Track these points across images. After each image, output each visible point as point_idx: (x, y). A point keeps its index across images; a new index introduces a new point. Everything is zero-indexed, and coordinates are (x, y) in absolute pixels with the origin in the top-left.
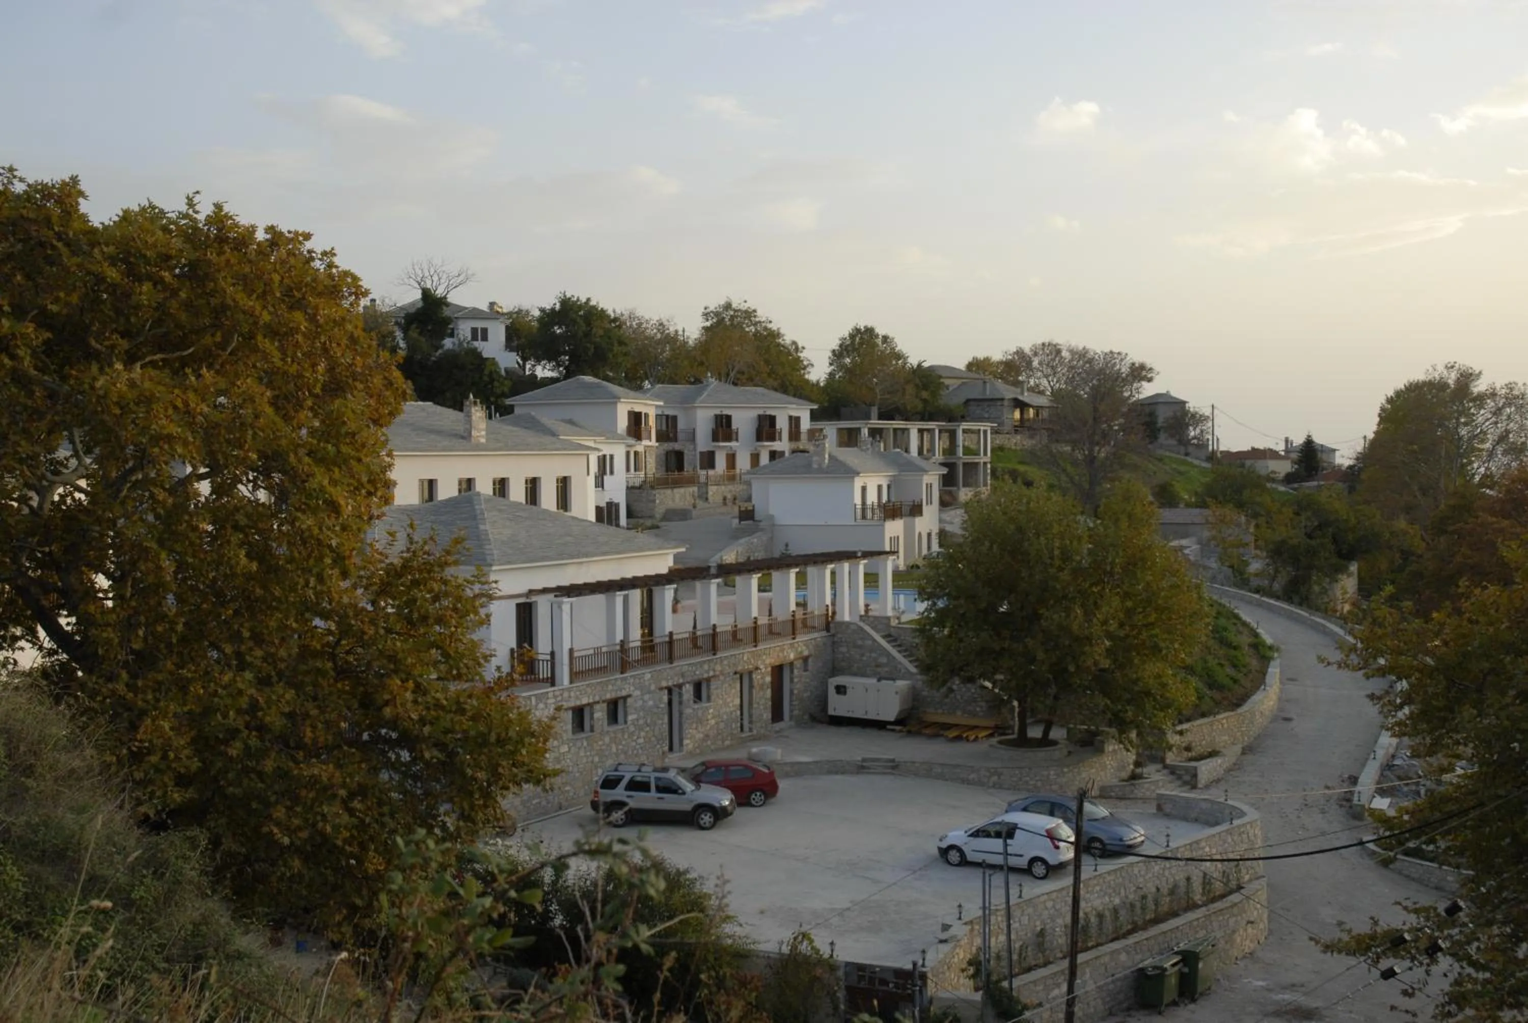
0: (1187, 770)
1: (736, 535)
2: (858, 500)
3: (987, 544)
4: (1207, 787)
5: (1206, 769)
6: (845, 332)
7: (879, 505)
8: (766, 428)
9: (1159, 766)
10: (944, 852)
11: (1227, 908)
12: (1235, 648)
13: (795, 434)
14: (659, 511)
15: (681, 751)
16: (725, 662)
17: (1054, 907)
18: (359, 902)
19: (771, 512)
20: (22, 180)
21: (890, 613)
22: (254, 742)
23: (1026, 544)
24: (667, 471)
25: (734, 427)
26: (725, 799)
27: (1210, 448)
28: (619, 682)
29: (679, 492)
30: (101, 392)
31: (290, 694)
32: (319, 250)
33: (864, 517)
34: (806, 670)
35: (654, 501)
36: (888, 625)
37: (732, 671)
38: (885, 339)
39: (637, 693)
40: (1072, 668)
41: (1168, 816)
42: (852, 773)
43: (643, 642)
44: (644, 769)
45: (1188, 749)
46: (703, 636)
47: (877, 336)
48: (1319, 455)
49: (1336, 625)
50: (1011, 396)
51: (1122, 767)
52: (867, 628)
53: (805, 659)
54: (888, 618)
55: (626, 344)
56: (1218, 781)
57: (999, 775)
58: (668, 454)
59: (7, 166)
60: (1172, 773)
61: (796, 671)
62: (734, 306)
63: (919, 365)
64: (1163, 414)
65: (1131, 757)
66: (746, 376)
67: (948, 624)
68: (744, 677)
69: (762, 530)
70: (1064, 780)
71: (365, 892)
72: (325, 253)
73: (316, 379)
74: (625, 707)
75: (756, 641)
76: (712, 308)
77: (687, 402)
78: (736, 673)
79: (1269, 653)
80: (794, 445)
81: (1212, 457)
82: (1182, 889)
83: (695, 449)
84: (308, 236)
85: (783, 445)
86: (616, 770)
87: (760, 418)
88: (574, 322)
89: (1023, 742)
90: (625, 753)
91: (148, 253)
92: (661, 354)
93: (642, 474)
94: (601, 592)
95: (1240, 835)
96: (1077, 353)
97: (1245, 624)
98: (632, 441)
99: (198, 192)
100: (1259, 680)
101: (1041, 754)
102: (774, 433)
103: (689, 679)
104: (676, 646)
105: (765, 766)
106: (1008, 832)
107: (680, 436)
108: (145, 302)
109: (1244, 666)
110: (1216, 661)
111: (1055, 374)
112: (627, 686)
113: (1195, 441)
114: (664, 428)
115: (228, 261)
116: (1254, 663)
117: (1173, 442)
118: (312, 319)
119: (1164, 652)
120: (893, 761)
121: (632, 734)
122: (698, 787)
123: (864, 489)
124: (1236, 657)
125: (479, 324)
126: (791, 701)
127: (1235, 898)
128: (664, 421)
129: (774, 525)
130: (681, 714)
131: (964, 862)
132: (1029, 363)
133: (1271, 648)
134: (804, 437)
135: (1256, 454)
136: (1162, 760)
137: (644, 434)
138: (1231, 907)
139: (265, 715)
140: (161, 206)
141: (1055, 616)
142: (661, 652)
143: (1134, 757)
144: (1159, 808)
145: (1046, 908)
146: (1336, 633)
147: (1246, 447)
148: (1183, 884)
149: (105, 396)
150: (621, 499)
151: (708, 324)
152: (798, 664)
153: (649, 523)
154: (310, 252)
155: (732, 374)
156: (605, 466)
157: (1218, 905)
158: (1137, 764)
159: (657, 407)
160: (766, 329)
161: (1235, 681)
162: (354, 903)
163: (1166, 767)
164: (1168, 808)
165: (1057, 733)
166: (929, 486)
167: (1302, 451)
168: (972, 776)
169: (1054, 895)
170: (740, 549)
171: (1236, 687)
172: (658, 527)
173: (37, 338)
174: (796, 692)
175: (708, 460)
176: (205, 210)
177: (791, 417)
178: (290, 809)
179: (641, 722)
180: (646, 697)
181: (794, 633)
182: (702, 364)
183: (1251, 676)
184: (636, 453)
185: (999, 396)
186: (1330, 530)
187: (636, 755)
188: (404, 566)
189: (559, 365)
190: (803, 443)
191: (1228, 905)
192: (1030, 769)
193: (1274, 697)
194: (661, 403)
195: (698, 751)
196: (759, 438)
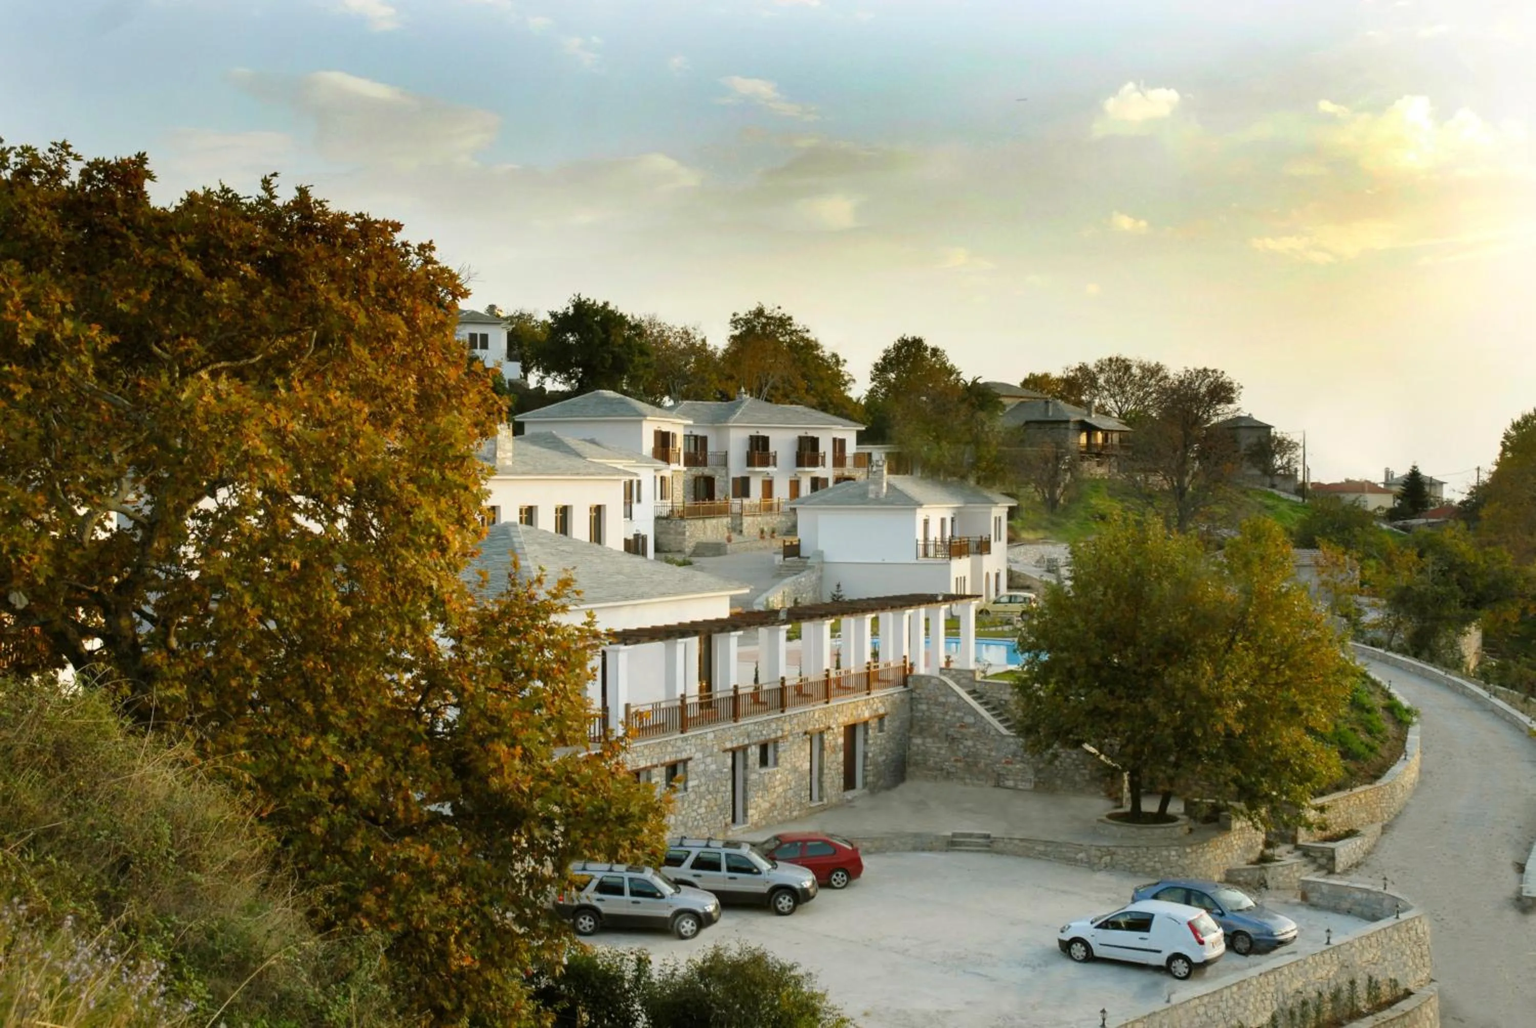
0: (1323, 851)
1: (779, 574)
2: (920, 536)
3: (1101, 588)
4: (1346, 872)
5: (1345, 851)
6: (890, 343)
7: (942, 541)
8: (808, 453)
9: (1289, 847)
10: (1066, 947)
11: (1398, 1017)
12: (1369, 711)
13: (839, 460)
14: (689, 546)
15: (745, 822)
16: (795, 721)
17: (1206, 1013)
18: (447, 1005)
19: (821, 547)
20: (77, 158)
21: (972, 666)
22: (339, 817)
23: (1147, 589)
24: (696, 499)
25: (772, 449)
26: (805, 879)
27: (1300, 478)
28: (679, 743)
29: (711, 523)
30: (186, 407)
31: (378, 762)
32: (415, 243)
33: (926, 555)
34: (881, 731)
35: (684, 534)
36: (973, 680)
37: (801, 730)
38: (935, 351)
39: (699, 755)
40: (1198, 733)
41: (1314, 906)
42: (941, 851)
43: (701, 698)
44: (712, 844)
45: (1323, 827)
46: (769, 691)
47: (926, 348)
48: (1427, 489)
49: (1478, 685)
50: (1078, 418)
51: (1250, 848)
52: (951, 683)
53: (881, 718)
54: (973, 672)
55: (648, 355)
56: (1357, 865)
57: (1112, 854)
58: (696, 479)
59: (60, 141)
60: (1305, 855)
61: (870, 731)
62: (767, 312)
63: (974, 382)
64: (1247, 440)
65: (1261, 837)
66: (781, 392)
67: (1053, 680)
68: (816, 738)
69: (810, 568)
70: (1187, 862)
71: (453, 993)
72: (422, 247)
73: (408, 393)
74: (685, 771)
75: (827, 697)
76: (742, 315)
77: (719, 421)
78: (806, 733)
79: (1407, 718)
80: (839, 472)
81: (1302, 490)
82: (1345, 995)
83: (727, 474)
84: (397, 227)
85: (826, 471)
86: (681, 845)
87: (801, 440)
88: (589, 328)
89: (1136, 817)
90: (685, 825)
91: (231, 244)
92: (685, 365)
93: (668, 502)
94: (661, 640)
95: (1407, 931)
96: (1149, 370)
97: (1374, 683)
98: (660, 464)
99: (275, 175)
100: (1398, 749)
101: (1159, 831)
102: (817, 458)
103: (755, 740)
104: (742, 701)
105: (846, 841)
106: (1142, 923)
107: (710, 459)
108: (226, 301)
109: (1380, 732)
110: (1348, 726)
111: (1123, 392)
112: (688, 747)
113: (1281, 471)
114: (692, 450)
115: (316, 254)
116: (1390, 729)
117: (1256, 472)
118: (410, 322)
119: (1305, 714)
120: (987, 837)
121: (693, 803)
122: (775, 866)
123: (926, 522)
124: (1369, 721)
125: (479, 330)
126: (864, 766)
127: (1405, 1005)
128: (692, 443)
129: (823, 562)
130: (745, 780)
131: (1090, 958)
132: (1094, 380)
133: (1408, 711)
134: (849, 462)
135: (1350, 486)
136: (1294, 840)
137: (672, 456)
138: (1403, 1016)
139: (353, 786)
140: (237, 191)
141: (1181, 673)
142: (725, 709)
143: (1263, 836)
144: (1304, 897)
145: (1198, 1015)
146: (1477, 695)
147: (1339, 479)
148: (1345, 987)
149: (191, 410)
150: (648, 530)
151: (737, 332)
152: (873, 723)
153: (679, 558)
154: (405, 244)
155: (765, 390)
156: (631, 493)
157: (1387, 1014)
158: (1268, 844)
159: (686, 426)
160: (802, 338)
161: (1372, 749)
162: (442, 1007)
163: (1298, 847)
164: (1314, 897)
165: (1176, 807)
166: (998, 520)
167: (1405, 484)
168: (1081, 855)
169: (1206, 1000)
170: (787, 590)
171: (1373, 755)
172: (690, 563)
173: (103, 342)
174: (870, 755)
175: (742, 487)
176: (285, 196)
177: (835, 440)
178: (381, 897)
179: (703, 789)
180: (709, 760)
181: (868, 688)
182: (731, 378)
183: (1388, 744)
184: (663, 479)
185: (1064, 419)
186: (1454, 575)
187: (697, 827)
188: (502, 613)
189: (569, 379)
190: (849, 469)
191: (1399, 1013)
192: (1148, 848)
193: (1416, 769)
194: (691, 422)
195: (764, 823)
196: (800, 462)
